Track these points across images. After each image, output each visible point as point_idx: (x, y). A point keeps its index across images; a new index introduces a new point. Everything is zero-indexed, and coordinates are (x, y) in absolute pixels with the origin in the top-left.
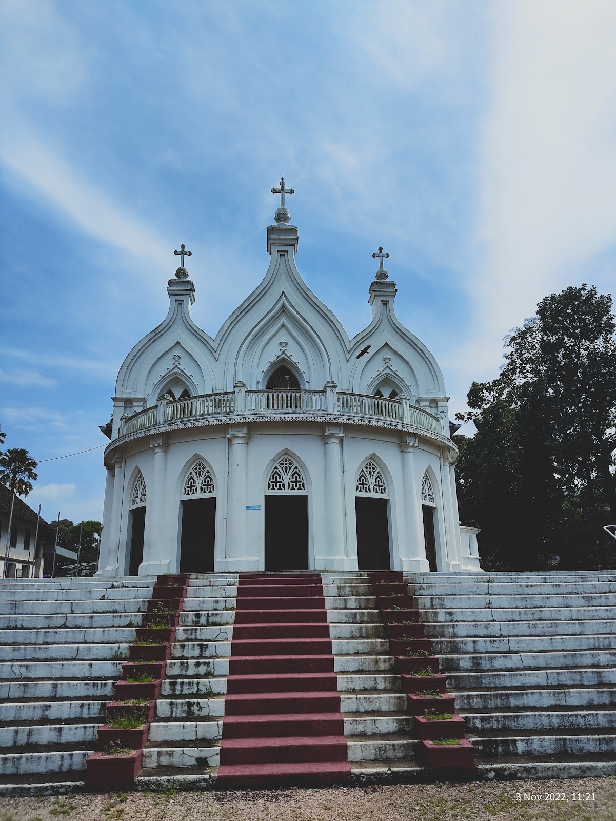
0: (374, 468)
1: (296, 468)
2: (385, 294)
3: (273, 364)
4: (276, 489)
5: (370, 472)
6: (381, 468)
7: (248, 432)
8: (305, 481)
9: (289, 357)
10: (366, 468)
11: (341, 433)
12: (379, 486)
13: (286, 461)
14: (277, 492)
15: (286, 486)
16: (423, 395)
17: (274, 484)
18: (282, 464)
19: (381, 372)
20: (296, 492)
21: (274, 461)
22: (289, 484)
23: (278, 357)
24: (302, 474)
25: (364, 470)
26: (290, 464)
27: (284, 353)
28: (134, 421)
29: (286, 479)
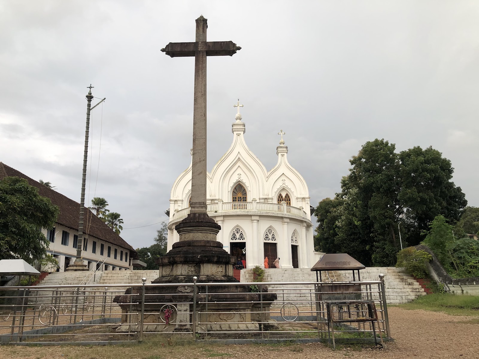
0: (271, 231)
1: (241, 232)
2: (283, 151)
3: (235, 184)
4: (234, 240)
5: (270, 233)
6: (274, 231)
7: (223, 219)
8: (244, 237)
9: (242, 180)
10: (268, 231)
11: (257, 218)
12: (273, 238)
13: (238, 229)
14: (234, 241)
15: (238, 239)
16: (299, 196)
17: (233, 238)
18: (236, 230)
19: (281, 186)
20: (241, 241)
21: (233, 229)
22: (239, 238)
23: (237, 180)
24: (243, 234)
25: (268, 232)
26: (239, 230)
27: (239, 178)
28: (180, 212)
29: (238, 236)
